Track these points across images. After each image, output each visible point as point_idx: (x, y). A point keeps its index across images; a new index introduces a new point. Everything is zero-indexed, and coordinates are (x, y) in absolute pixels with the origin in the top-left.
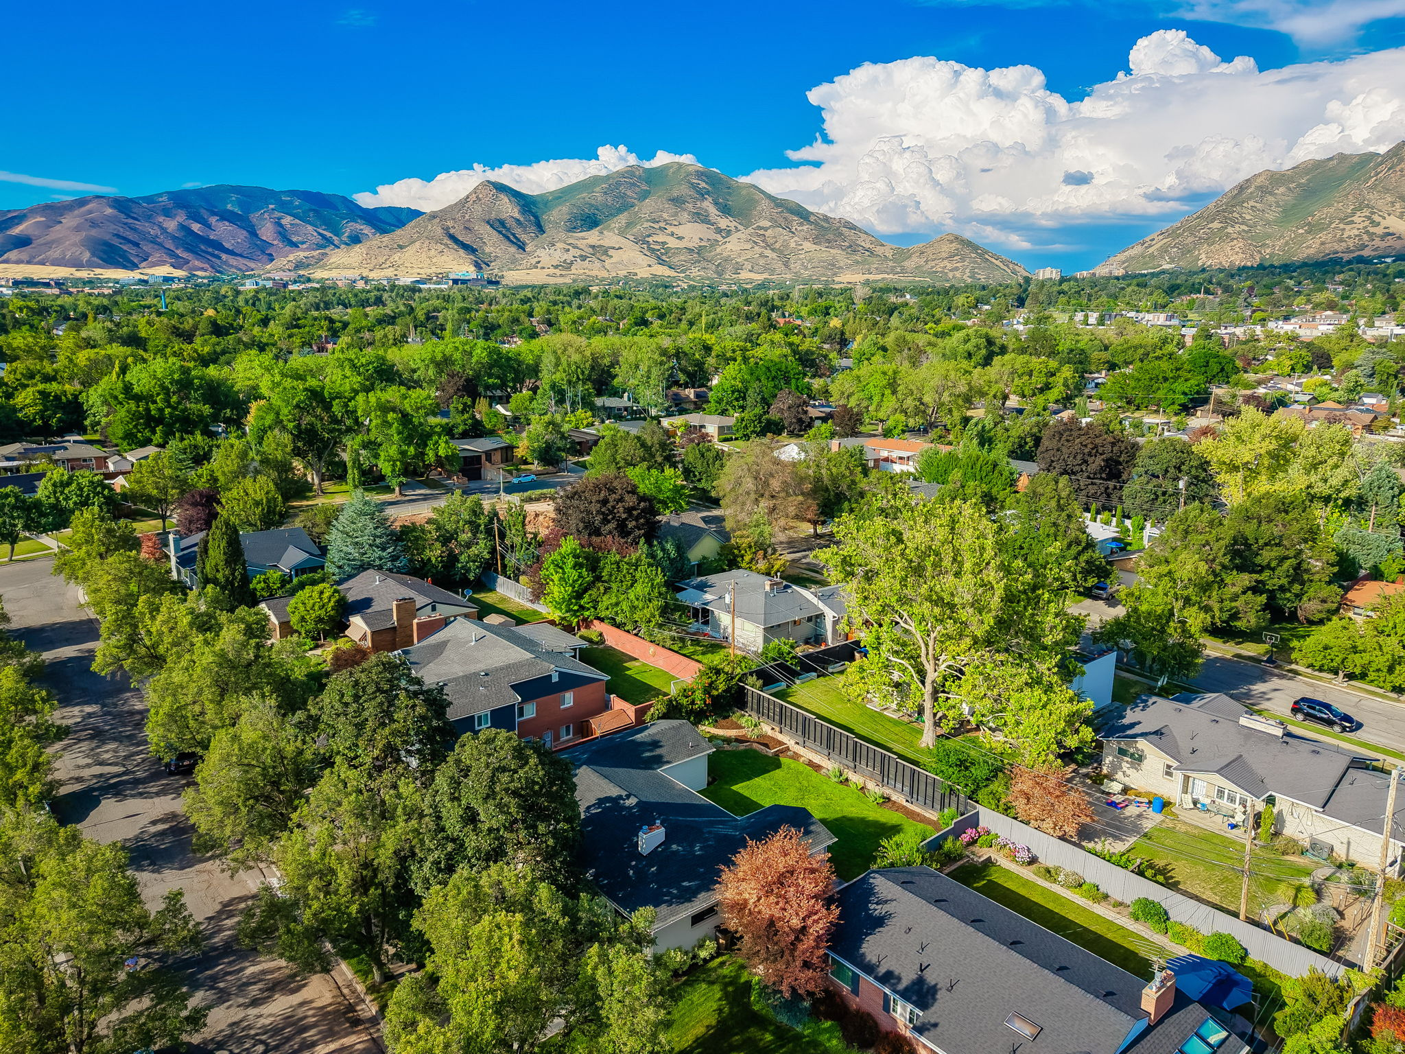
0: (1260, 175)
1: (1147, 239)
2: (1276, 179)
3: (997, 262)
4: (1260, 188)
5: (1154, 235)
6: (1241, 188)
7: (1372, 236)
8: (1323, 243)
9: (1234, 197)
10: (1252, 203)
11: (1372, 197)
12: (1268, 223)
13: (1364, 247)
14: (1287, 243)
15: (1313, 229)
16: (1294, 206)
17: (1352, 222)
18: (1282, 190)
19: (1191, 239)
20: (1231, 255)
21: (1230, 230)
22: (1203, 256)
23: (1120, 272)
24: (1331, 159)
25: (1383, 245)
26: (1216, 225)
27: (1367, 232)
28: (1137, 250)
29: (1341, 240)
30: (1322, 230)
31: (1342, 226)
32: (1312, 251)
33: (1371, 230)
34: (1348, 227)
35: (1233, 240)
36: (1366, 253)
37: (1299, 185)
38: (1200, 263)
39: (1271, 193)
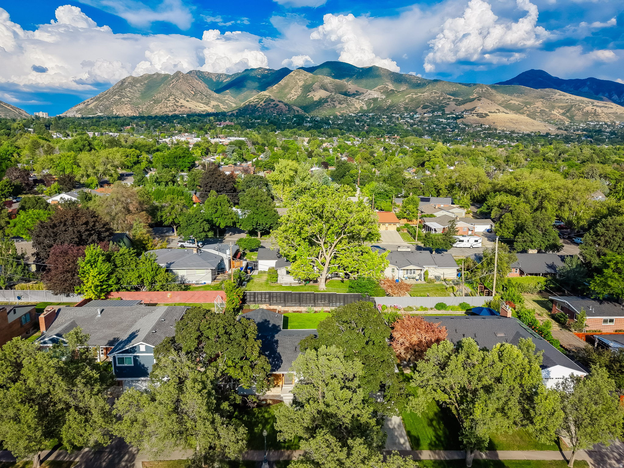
0: (128, 78)
1: (86, 101)
2: (135, 81)
3: (9, 108)
4: (130, 83)
5: (89, 100)
6: (123, 82)
7: (177, 106)
8: (161, 108)
9: (120, 86)
10: (128, 89)
11: (174, 91)
12: (137, 98)
13: (175, 110)
14: (147, 107)
15: (157, 102)
16: (145, 92)
17: (169, 100)
18: (138, 85)
19: (107, 103)
20: (126, 111)
21: (123, 100)
22: (115, 110)
23: (80, 116)
24: (154, 74)
25: (181, 110)
26: (117, 97)
27: (175, 105)
28: (81, 106)
29: (167, 107)
30: (159, 102)
31: (166, 102)
32: (157, 111)
33: (177, 104)
34: (168, 102)
35: (126, 104)
36: (177, 113)
37: (145, 84)
38: (114, 113)
39: (135, 86)
